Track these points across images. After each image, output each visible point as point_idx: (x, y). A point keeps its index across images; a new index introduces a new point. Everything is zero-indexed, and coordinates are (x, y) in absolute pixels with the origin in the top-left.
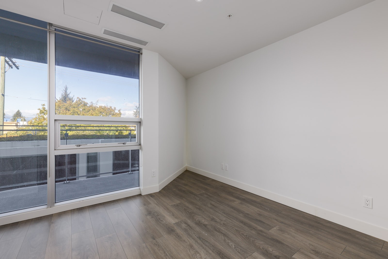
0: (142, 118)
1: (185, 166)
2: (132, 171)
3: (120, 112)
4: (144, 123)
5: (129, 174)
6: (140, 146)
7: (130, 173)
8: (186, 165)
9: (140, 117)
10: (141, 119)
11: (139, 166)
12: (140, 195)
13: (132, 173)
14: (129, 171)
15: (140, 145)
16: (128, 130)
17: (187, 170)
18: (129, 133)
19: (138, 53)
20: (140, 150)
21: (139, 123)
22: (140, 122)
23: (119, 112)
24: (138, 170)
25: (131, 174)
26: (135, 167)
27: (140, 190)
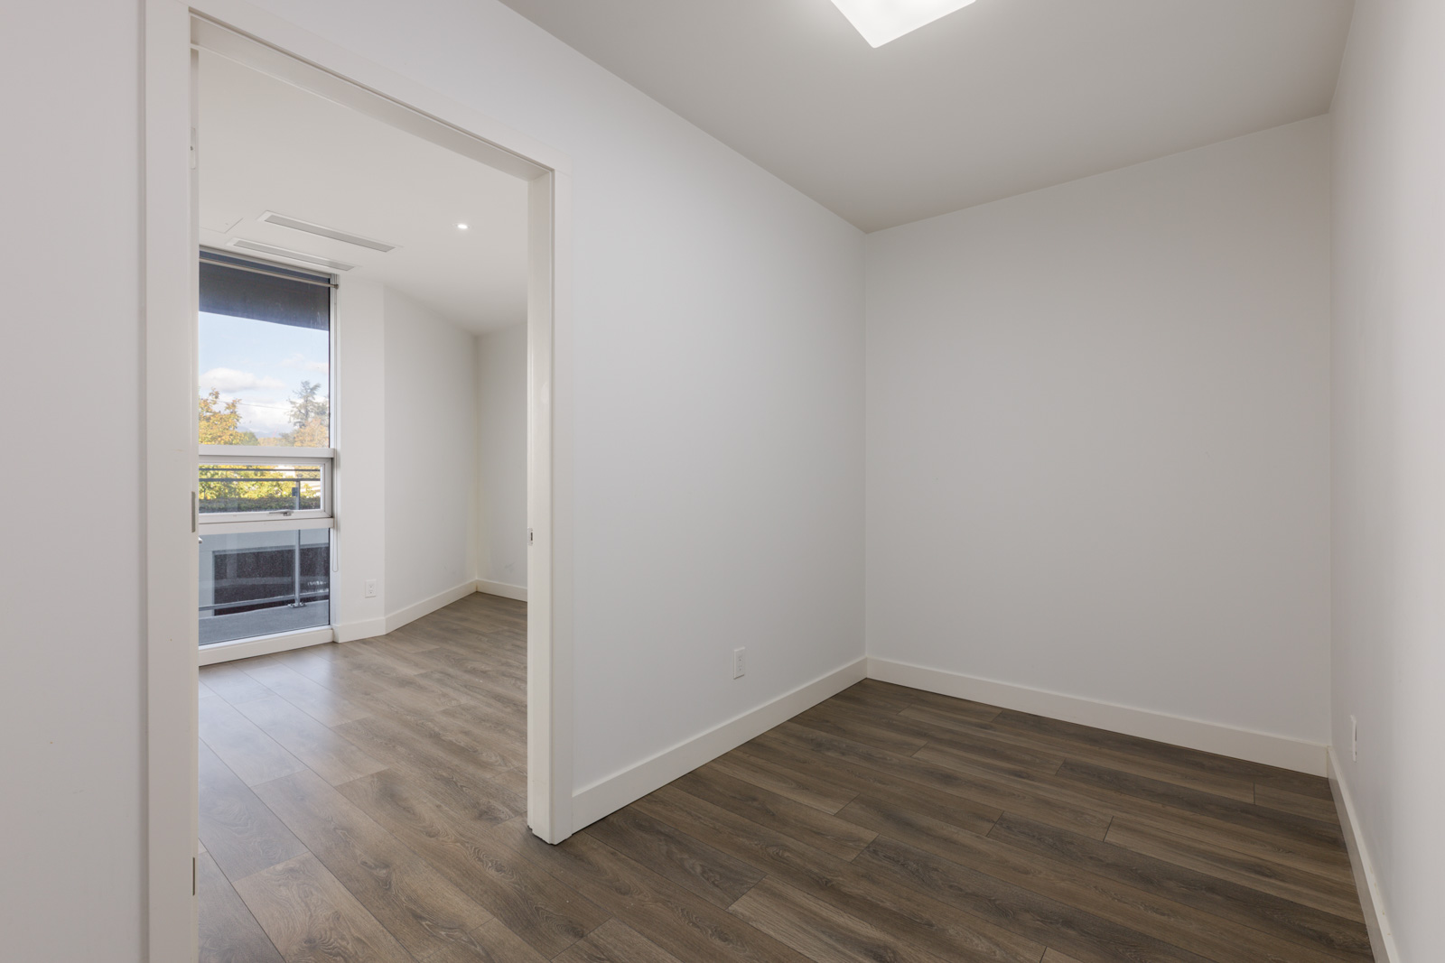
0: (339, 448)
1: (471, 581)
2: (304, 600)
3: (233, 413)
4: (344, 462)
5: (294, 607)
6: (332, 519)
7: (296, 604)
8: (476, 577)
9: (332, 446)
10: (335, 451)
11: (327, 586)
12: (334, 643)
13: (304, 606)
14: (292, 601)
15: (332, 517)
16: (267, 480)
17: (480, 590)
18: (293, 489)
19: (328, 286)
20: (331, 530)
21: (328, 465)
22: (332, 459)
23: (228, 412)
24: (327, 597)
25: (299, 607)
26: (315, 588)
27: (333, 633)
